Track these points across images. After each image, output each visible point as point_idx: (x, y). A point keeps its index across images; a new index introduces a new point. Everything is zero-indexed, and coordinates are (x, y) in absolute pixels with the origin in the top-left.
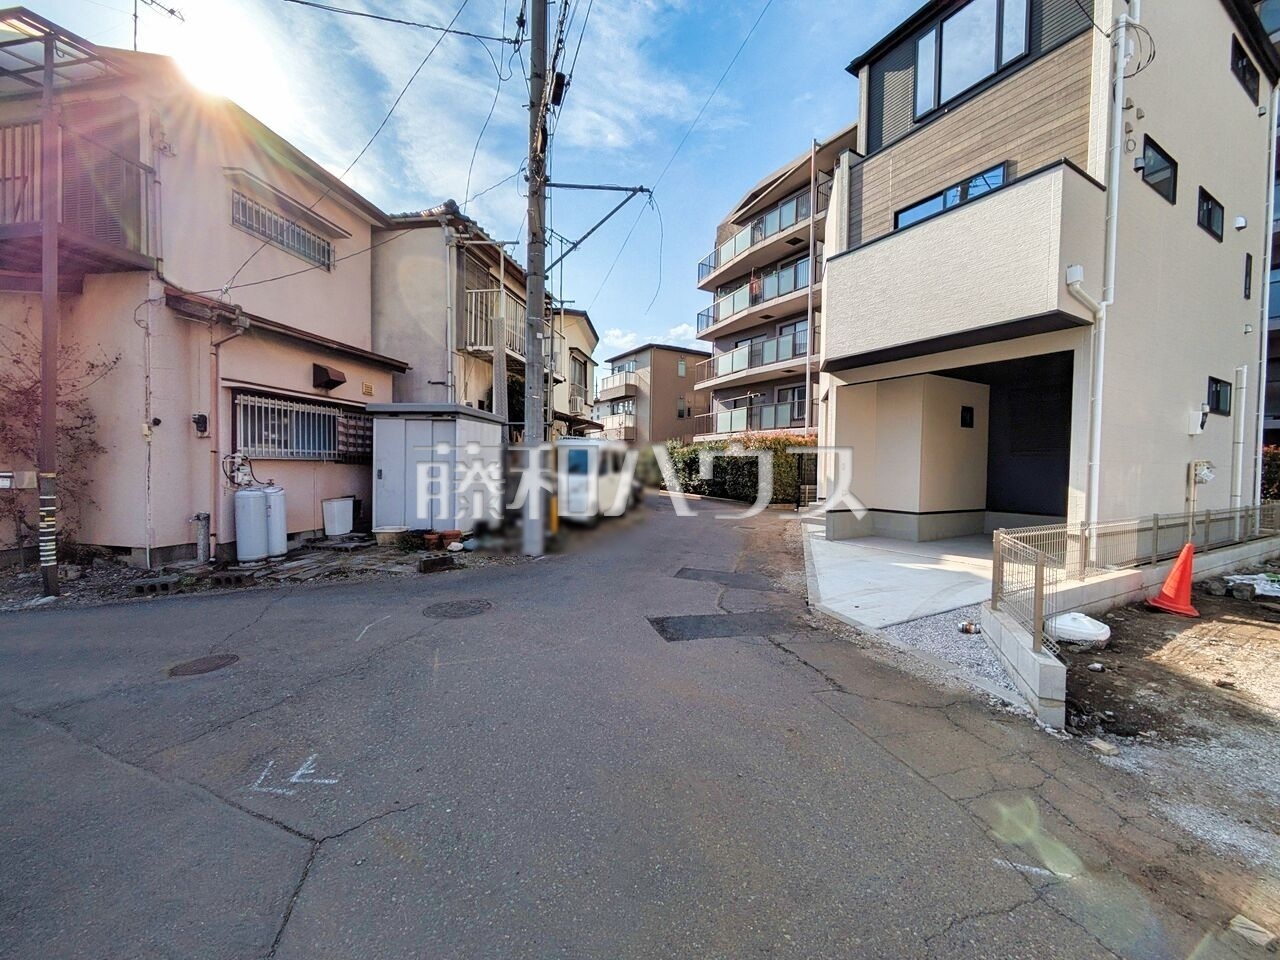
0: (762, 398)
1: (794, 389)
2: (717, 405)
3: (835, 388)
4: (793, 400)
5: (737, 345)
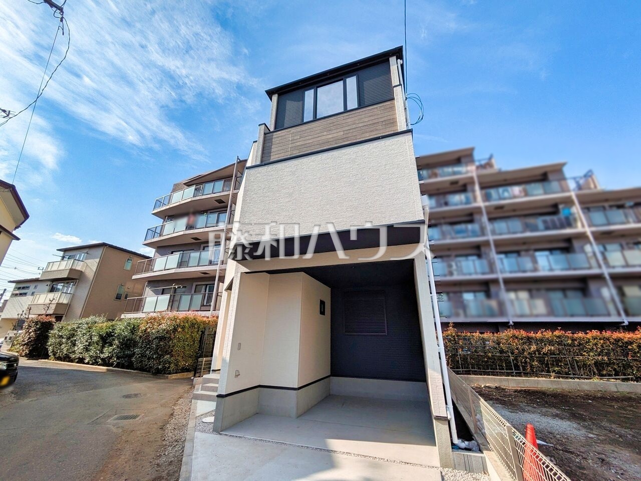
0: (184, 289)
1: (207, 285)
2: (148, 291)
3: (239, 275)
4: (205, 292)
5: (172, 253)
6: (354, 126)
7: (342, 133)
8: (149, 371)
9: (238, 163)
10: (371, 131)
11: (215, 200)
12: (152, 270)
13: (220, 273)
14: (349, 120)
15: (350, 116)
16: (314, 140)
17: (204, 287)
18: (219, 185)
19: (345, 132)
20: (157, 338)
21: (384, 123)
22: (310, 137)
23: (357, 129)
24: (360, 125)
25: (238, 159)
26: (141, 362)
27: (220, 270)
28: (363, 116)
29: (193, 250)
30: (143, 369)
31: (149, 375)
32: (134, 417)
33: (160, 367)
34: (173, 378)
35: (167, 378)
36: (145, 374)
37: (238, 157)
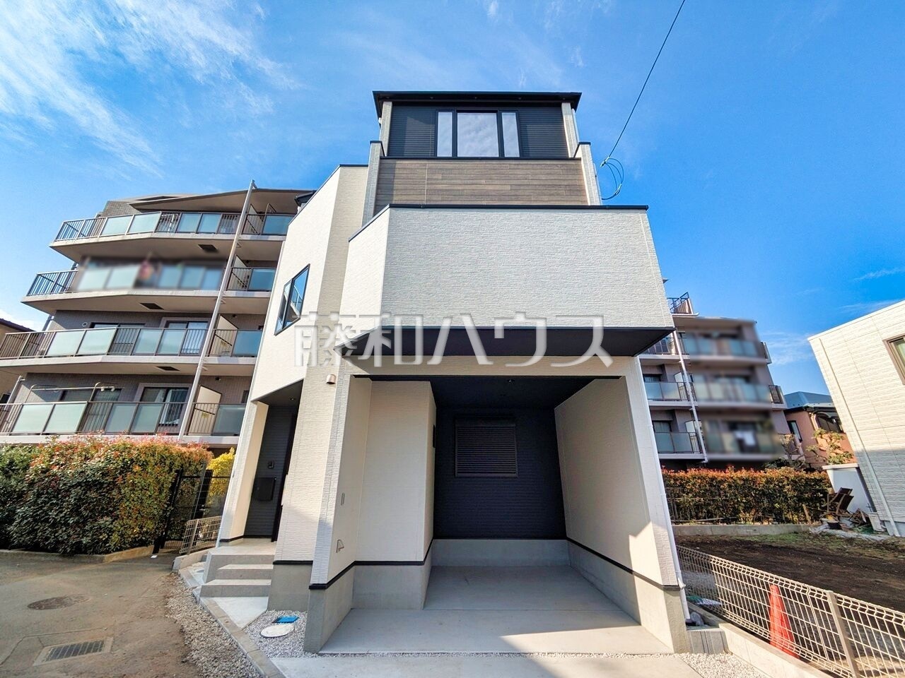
0: (117, 394)
1: (168, 389)
2: (25, 394)
3: (347, 379)
4: (164, 401)
5: (92, 326)
6: (526, 182)
7: (509, 188)
8: (54, 550)
9: (253, 191)
10: (550, 195)
11: (200, 246)
12: (43, 354)
13: (203, 370)
14: (518, 172)
15: (520, 167)
16: (467, 187)
17: (161, 392)
18: (212, 221)
19: (514, 187)
20: (79, 484)
21: (568, 189)
22: (459, 182)
23: (530, 187)
24: (535, 183)
25: (253, 185)
26: (33, 531)
27: (205, 365)
28: (538, 171)
29: (143, 324)
30: (35, 547)
31: (54, 557)
32: (95, 647)
33: (85, 540)
34: (115, 559)
35: (101, 561)
36: (41, 556)
37: (253, 181)
